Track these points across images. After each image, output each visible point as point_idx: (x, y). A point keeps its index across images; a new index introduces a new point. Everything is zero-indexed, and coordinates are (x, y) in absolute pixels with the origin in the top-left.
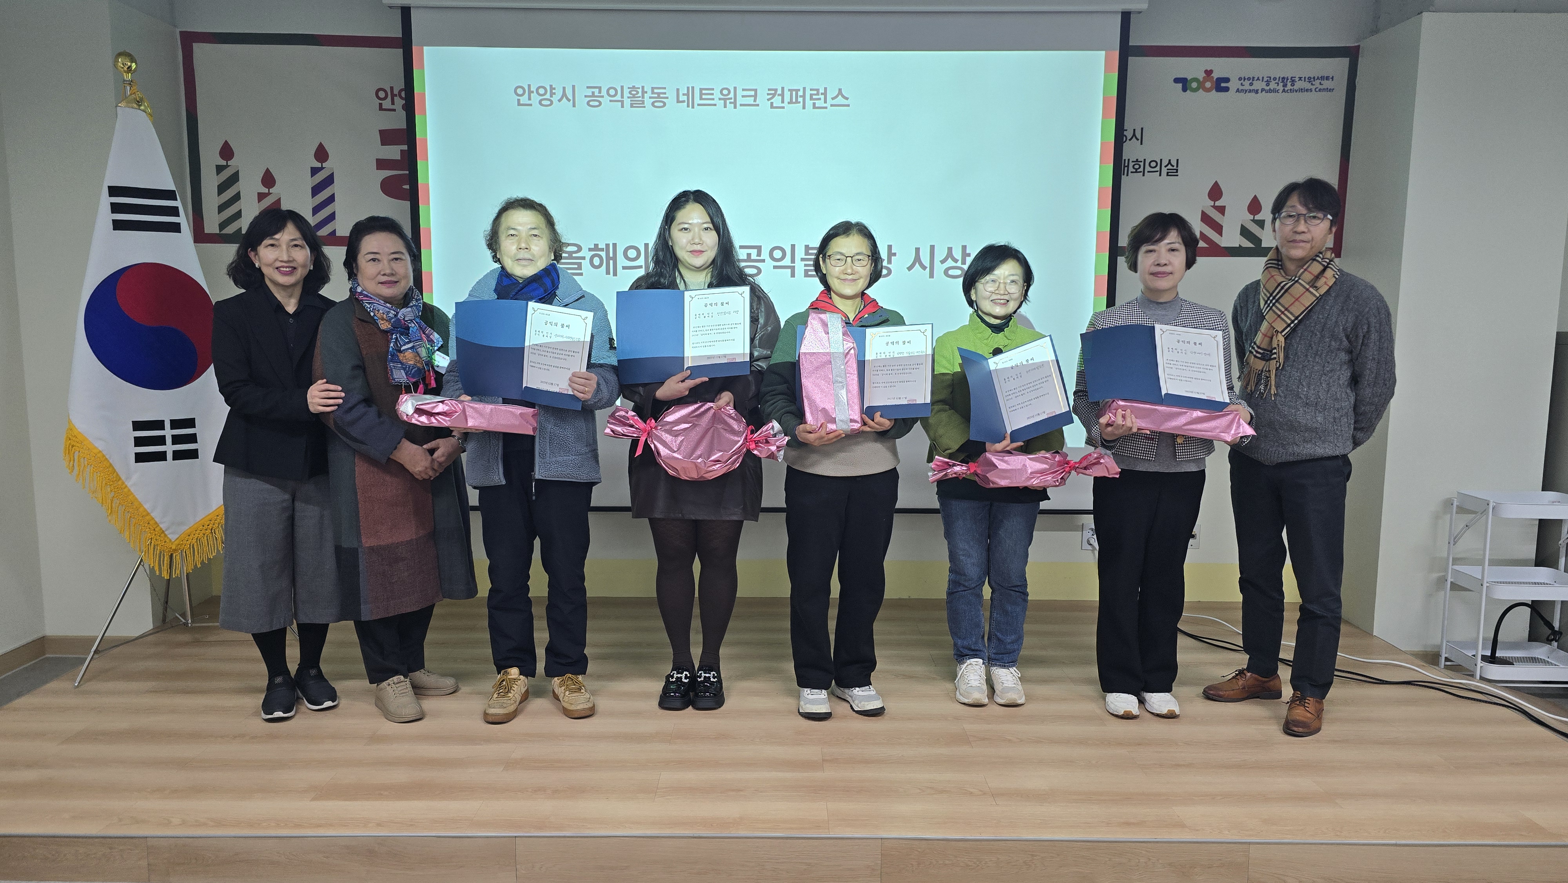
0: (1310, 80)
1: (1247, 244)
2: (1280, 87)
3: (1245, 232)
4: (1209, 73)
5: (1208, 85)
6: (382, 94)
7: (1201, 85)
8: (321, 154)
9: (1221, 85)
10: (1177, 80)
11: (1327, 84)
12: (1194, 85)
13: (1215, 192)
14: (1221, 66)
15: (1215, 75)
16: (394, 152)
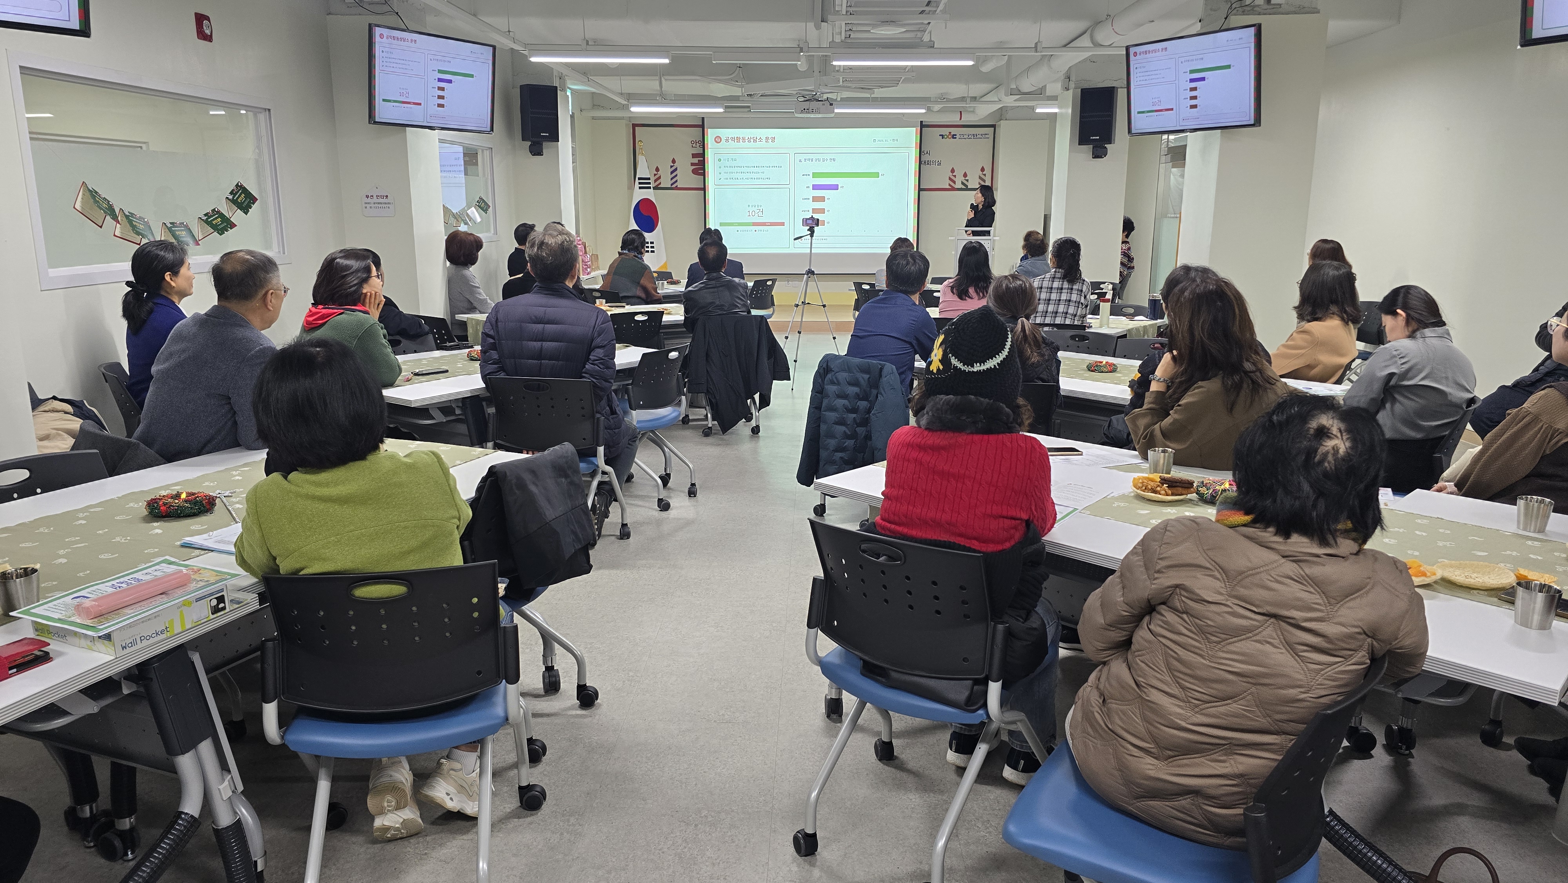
0: (982, 135)
1: (964, 187)
2: (973, 137)
3: (963, 183)
4: (950, 133)
5: (950, 136)
6: (693, 142)
7: (948, 137)
8: (674, 161)
9: (954, 137)
10: (940, 135)
11: (987, 136)
12: (946, 137)
13: (953, 171)
14: (954, 131)
15: (952, 134)
16: (696, 160)
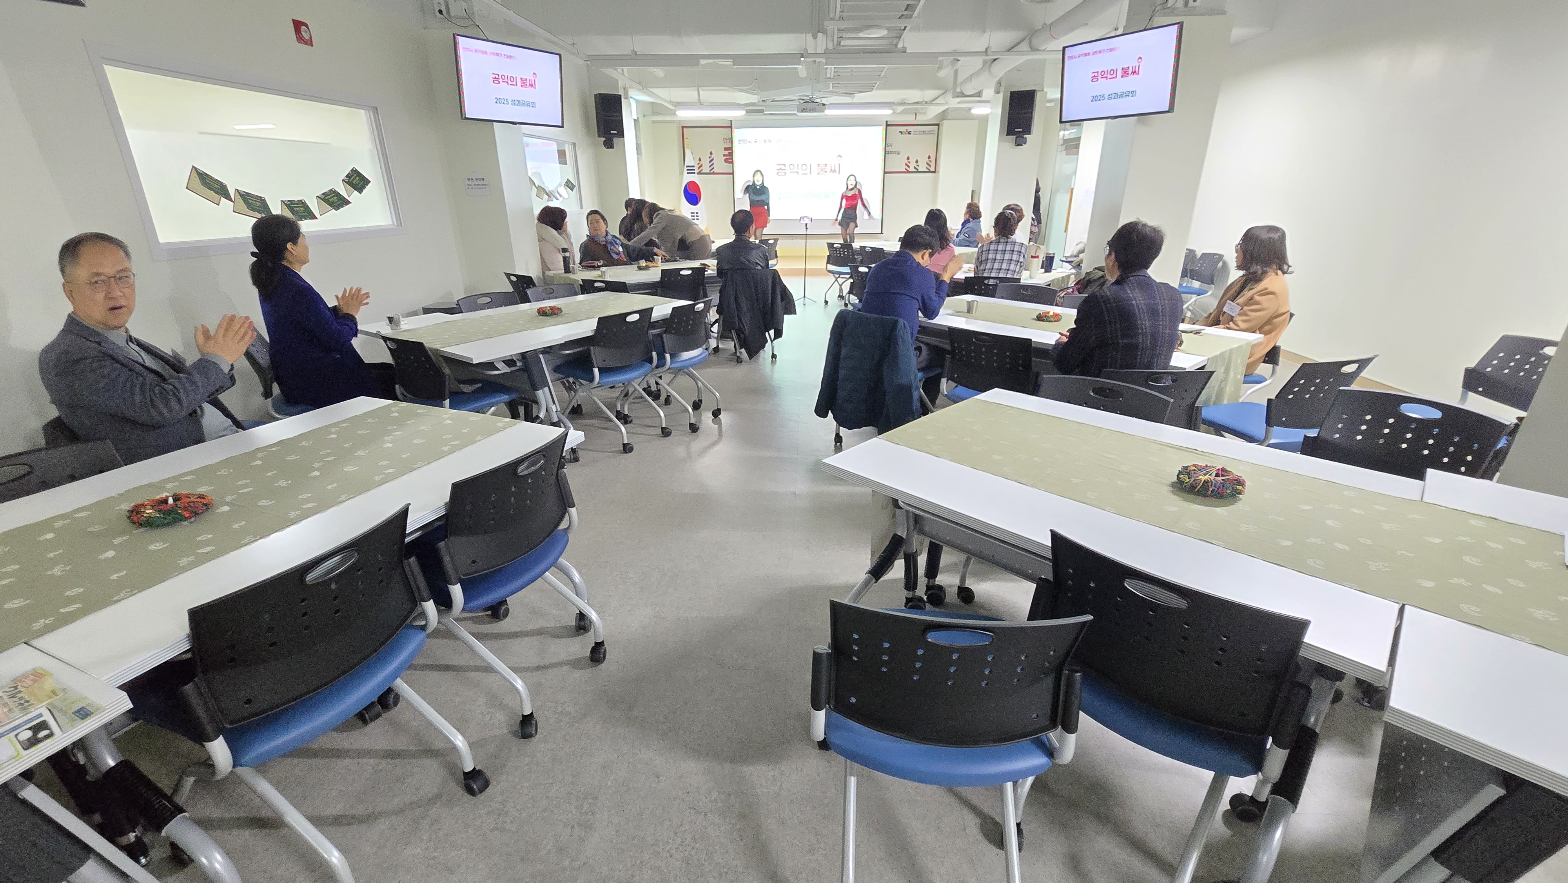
0: (929, 131)
1: (915, 170)
2: (923, 133)
3: (915, 168)
4: (906, 130)
5: (907, 133)
6: (724, 139)
7: (905, 134)
8: (711, 153)
9: (909, 133)
10: (900, 132)
11: (933, 132)
13: (908, 158)
14: (909, 128)
15: (908, 131)
16: (727, 153)
